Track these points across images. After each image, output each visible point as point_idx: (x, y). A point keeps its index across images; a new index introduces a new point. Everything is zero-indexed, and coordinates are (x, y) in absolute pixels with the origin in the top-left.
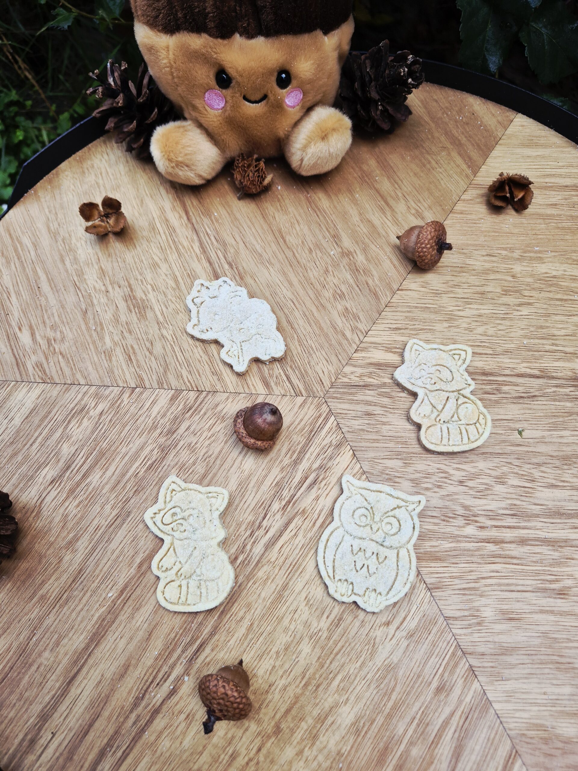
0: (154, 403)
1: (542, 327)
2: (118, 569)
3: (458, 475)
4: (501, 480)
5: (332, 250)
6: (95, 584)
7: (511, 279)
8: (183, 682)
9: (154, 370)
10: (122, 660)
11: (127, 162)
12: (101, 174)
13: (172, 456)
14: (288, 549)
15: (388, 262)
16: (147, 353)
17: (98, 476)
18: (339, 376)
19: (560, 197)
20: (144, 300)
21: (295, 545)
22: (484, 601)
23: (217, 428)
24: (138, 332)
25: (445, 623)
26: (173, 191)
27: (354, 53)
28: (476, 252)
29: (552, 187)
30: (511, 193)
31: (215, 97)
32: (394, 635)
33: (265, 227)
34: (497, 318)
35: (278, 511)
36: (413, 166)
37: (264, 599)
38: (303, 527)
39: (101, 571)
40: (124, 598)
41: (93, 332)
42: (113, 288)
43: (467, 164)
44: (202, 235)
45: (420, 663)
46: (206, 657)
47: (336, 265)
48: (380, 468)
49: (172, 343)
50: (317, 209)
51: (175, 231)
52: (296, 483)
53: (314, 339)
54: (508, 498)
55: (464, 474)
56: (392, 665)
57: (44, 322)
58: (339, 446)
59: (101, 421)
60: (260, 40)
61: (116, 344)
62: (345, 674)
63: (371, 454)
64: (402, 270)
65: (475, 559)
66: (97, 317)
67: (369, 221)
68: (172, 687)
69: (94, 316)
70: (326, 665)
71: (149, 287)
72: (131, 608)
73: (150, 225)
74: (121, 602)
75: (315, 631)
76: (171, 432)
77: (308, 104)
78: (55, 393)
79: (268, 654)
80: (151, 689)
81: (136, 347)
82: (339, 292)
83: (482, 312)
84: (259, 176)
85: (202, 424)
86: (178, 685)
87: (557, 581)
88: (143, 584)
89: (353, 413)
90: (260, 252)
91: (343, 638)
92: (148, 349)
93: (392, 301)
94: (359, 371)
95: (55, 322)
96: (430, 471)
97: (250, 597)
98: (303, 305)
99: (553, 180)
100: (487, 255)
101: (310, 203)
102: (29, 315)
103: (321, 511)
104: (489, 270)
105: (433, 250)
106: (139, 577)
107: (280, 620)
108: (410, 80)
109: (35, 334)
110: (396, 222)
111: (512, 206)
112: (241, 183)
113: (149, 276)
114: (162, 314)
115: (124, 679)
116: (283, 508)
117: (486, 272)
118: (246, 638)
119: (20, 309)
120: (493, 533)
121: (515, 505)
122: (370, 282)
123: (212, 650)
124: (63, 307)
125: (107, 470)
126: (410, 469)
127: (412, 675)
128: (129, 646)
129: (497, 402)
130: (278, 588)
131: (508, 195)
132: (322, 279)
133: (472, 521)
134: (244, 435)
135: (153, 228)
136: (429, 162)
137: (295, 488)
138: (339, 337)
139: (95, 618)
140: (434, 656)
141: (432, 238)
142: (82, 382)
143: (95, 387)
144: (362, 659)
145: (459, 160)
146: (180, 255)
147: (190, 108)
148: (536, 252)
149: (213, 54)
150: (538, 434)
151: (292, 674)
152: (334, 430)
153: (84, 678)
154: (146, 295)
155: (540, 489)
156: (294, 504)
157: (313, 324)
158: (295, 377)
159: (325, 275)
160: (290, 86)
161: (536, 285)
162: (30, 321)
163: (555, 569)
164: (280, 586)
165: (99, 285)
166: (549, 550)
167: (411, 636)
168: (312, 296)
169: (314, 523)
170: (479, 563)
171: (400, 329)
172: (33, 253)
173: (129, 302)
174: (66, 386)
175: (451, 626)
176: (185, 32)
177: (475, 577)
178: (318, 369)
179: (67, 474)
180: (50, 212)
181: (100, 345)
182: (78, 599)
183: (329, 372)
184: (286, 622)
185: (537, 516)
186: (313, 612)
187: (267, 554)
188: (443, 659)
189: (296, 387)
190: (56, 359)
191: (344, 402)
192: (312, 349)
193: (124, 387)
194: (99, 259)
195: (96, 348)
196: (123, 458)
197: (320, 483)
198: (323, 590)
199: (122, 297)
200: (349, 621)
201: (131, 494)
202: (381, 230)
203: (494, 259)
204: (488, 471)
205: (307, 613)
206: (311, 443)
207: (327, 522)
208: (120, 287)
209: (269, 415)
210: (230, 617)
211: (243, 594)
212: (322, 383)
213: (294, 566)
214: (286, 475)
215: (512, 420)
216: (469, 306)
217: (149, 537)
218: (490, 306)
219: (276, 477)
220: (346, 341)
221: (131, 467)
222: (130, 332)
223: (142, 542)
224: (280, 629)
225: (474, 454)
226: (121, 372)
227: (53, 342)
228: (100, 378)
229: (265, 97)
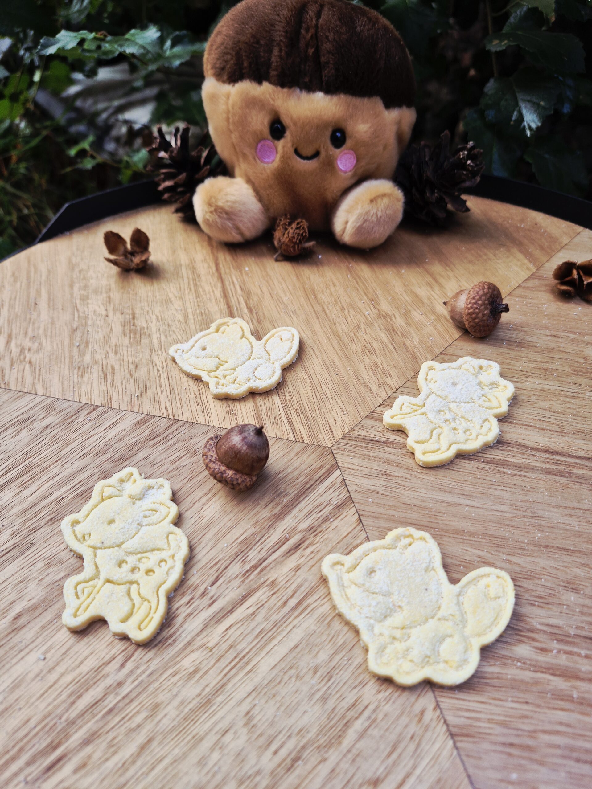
0: (114, 425)
4: (572, 586)
5: (367, 311)
7: (582, 361)
9: (129, 392)
14: (238, 632)
15: (432, 328)
16: (128, 375)
17: (13, 494)
18: (356, 428)
20: (143, 328)
21: (250, 629)
22: (545, 773)
23: (183, 462)
24: (125, 354)
26: (208, 248)
28: (538, 331)
30: (580, 277)
31: (266, 149)
33: (297, 284)
34: (565, 396)
35: (237, 576)
36: (468, 256)
37: (182, 703)
38: (267, 604)
41: (75, 348)
42: (115, 314)
43: (529, 260)
44: (227, 283)
47: (370, 324)
49: (160, 369)
50: (357, 277)
51: (199, 276)
52: (271, 544)
53: (330, 387)
57: (26, 333)
58: (340, 507)
59: (42, 434)
60: (319, 95)
61: (95, 362)
63: (384, 524)
64: (447, 337)
66: (85, 335)
67: (414, 292)
71: (154, 317)
73: (175, 269)
75: (250, 773)
77: (360, 172)
78: (5, 398)
81: (117, 367)
82: (369, 347)
83: (546, 387)
84: (298, 235)
85: (165, 455)
88: (11, 645)
89: (366, 471)
90: (286, 303)
92: (130, 372)
95: (38, 335)
96: (468, 558)
97: (161, 695)
98: (325, 354)
100: (552, 336)
101: (350, 271)
102: (14, 326)
103: (299, 587)
104: (553, 349)
106: (10, 633)
107: (197, 741)
108: (469, 162)
109: (11, 342)
112: (280, 241)
113: (158, 309)
114: (160, 341)
116: (244, 574)
117: (551, 350)
118: (134, 762)
119: (6, 319)
120: (563, 661)
122: (408, 343)
124: (53, 323)
125: (25, 488)
129: (565, 486)
130: (208, 690)
131: (576, 277)
132: (352, 334)
133: (529, 638)
135: (177, 273)
136: (486, 254)
137: (269, 550)
138: (362, 388)
142: (40, 391)
143: (52, 399)
145: (520, 256)
146: (198, 296)
147: (241, 160)
149: (271, 100)
152: (338, 485)
154: (147, 324)
156: (261, 571)
157: (332, 372)
158: (299, 421)
159: (355, 331)
160: (344, 147)
162: (12, 330)
164: (212, 685)
165: (101, 310)
168: (336, 347)
169: (285, 603)
170: (538, 706)
172: (44, 277)
173: (127, 328)
174: (21, 393)
178: (329, 417)
180: (78, 249)
181: (78, 360)
183: (343, 421)
184: (207, 744)
187: (204, 634)
189: (298, 432)
190: (21, 367)
191: (356, 457)
192: (327, 396)
193: (86, 404)
194: (110, 290)
195: (71, 362)
196: (52, 478)
197: (304, 549)
198: (278, 705)
199: (121, 322)
200: (309, 767)
201: (44, 521)
202: (426, 301)
203: (560, 340)
204: (553, 571)
205: (243, 738)
206: (303, 497)
207: (305, 604)
208: (122, 314)
209: (252, 434)
210: (120, 721)
211: (151, 689)
212: (332, 432)
213: (241, 660)
214: (260, 532)
215: (588, 510)
216: (529, 379)
217: (44, 581)
218: (557, 383)
219: (245, 531)
220: (369, 393)
221: (57, 490)
222: (116, 353)
223: (33, 586)
224: (194, 757)
225: (534, 545)
226: (89, 389)
227: (26, 351)
228: (63, 391)
229: (317, 154)
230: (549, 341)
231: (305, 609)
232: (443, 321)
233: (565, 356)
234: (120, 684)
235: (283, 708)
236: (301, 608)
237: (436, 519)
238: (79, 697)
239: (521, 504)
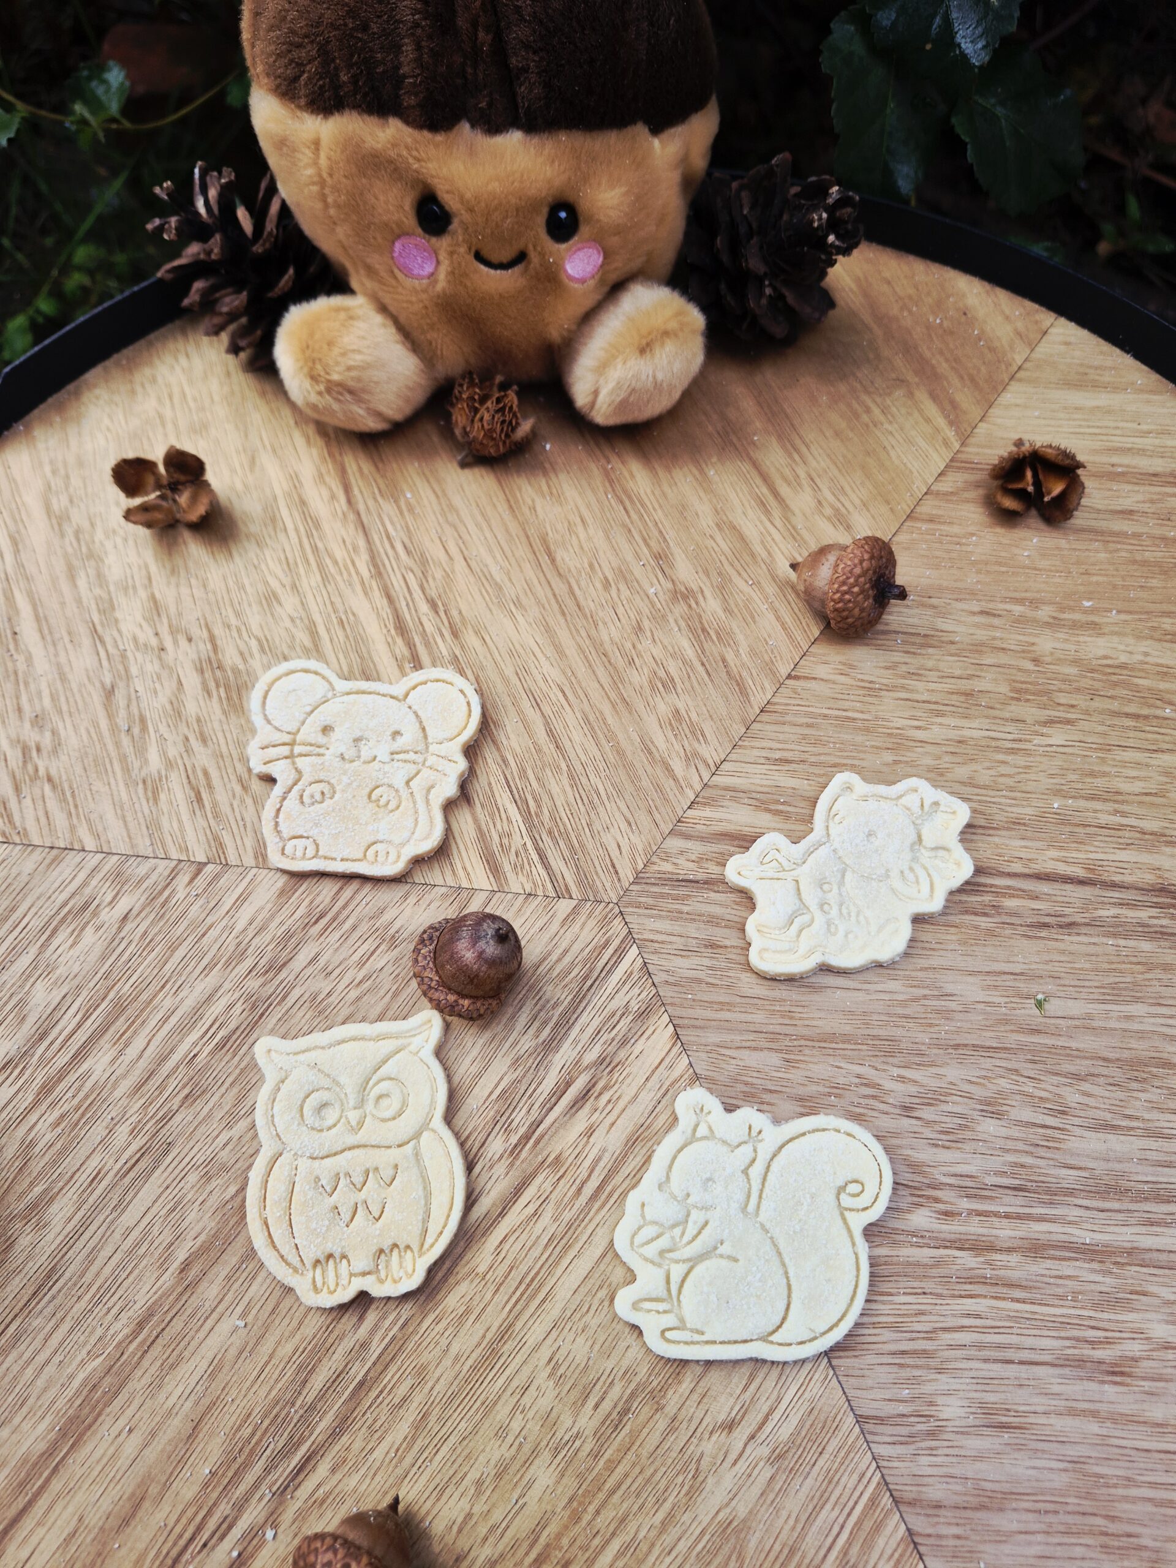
0: (242, 899)
1: (1092, 774)
2: (136, 1272)
3: (899, 1091)
4: (993, 1108)
5: (652, 585)
6: (83, 1304)
7: (1029, 666)
8: (263, 1542)
9: (249, 825)
10: (128, 1486)
11: (228, 374)
12: (171, 397)
13: (274, 1021)
14: (518, 1243)
15: (771, 616)
16: (238, 789)
17: (108, 1058)
18: (654, 859)
19: (1140, 497)
20: (239, 671)
21: (533, 1238)
22: (944, 1382)
23: (378, 961)
24: (222, 741)
25: (857, 1429)
26: (320, 442)
27: (717, 174)
28: (958, 605)
29: (1123, 474)
30: (1037, 483)
31: (415, 252)
32: (741, 1455)
33: (514, 528)
34: (998, 750)
35: (501, 1157)
36: (834, 417)
37: (457, 1358)
38: (553, 1196)
39: (98, 1274)
40: (145, 1340)
41: (123, 735)
42: (176, 642)
43: (947, 417)
44: (376, 537)
45: (797, 1520)
46: (319, 1486)
47: (659, 618)
48: (731, 1068)
50: (625, 498)
51: (317, 525)
52: (545, 1095)
53: (603, 775)
54: (1008, 1151)
55: (913, 1089)
56: (735, 1524)
57: (20, 710)
58: (643, 1014)
59: (122, 934)
60: (514, 138)
61: (171, 765)
62: (628, 1539)
63: (713, 1038)
64: (799, 636)
65: (929, 1286)
66: (134, 703)
67: (734, 528)
68: (235, 1554)
69: (129, 700)
70: (587, 1517)
71: (254, 643)
72: (158, 1363)
73: (265, 509)
74: (136, 1349)
75: (566, 1438)
76: (275, 967)
77: (613, 277)
78: (29, 866)
79: (458, 1484)
80: (187, 1556)
81: (213, 773)
83: (967, 733)
84: (503, 422)
85: (344, 953)
86: (250, 1549)
87: (1108, 1342)
88: (189, 1311)
89: (679, 942)
90: (498, 580)
91: (628, 1457)
92: (240, 780)
93: (774, 700)
94: (696, 848)
95: (43, 710)
96: (841, 1080)
97: (426, 1353)
98: (585, 701)
99: (1126, 460)
100: (982, 613)
101: (611, 482)
103: (597, 1161)
104: (982, 644)
105: (866, 598)
106: (181, 1294)
107: (489, 1408)
108: (831, 238)
110: (794, 535)
111: (1039, 510)
112: (466, 433)
113: (255, 619)
115: (128, 1530)
116: (512, 1152)
117: (978, 648)
118: (410, 1447)
120: (974, 1228)
121: (1023, 1166)
122: (730, 657)
123: (333, 1470)
124: (63, 678)
125: (126, 1046)
126: (796, 1075)
127: (777, 1547)
128: (146, 1452)
129: (990, 933)
130: (489, 1336)
131: (1030, 489)
132: (629, 646)
133: (928, 1197)
134: (433, 984)
135: (273, 519)
136: (868, 410)
137: (543, 1105)
138: (659, 772)
139: (76, 1383)
140: (828, 1506)
141: (864, 573)
142: (90, 845)
143: (116, 858)
144: (667, 1505)
145: (931, 409)
146: (325, 578)
147: (362, 272)
148: (1086, 611)
149: (411, 161)
150: (1076, 1008)
151: (509, 1534)
152: (635, 976)
153: (38, 1524)
154: (245, 660)
155: (1078, 1131)
156: (537, 1142)
157: (603, 741)
158: (557, 854)
159: (634, 637)
160: (576, 238)
161: (1086, 683)
163: (1105, 1316)
164: (494, 1329)
165: (146, 635)
166: (1094, 1271)
167: (779, 1457)
168: (603, 681)
169: (579, 1189)
170: (939, 1295)
171: (788, 761)
173: (208, 674)
174: (55, 852)
175: (870, 1437)
176: (355, 114)
177: (927, 1327)
178: (608, 839)
179: (40, 1051)
180: (54, 472)
181: (137, 764)
182: (41, 1336)
183: (632, 847)
184: (502, 1412)
185: (1070, 1192)
186: (563, 1394)
187: (469, 1254)
188: (849, 1515)
189: (559, 878)
190: (37, 792)
191: (660, 917)
192: (599, 795)
193: (180, 861)
194: (150, 579)
195: (127, 770)
196: (165, 1020)
197: (597, 1097)
198: (590, 1343)
199: (193, 661)
200: (643, 1417)
201: (177, 1101)
202: (758, 548)
203: (996, 621)
204: (967, 1087)
205: (551, 1394)
206: (583, 1005)
207: (609, 1189)
208: (190, 640)
209: (492, 942)
210: (378, 1397)
211: (411, 1345)
212: (617, 872)
213: (529, 1285)
214: (524, 1076)
215: (1022, 974)
216: (939, 720)
217: (208, 1204)
218: (985, 723)
219: (502, 1079)
220: (671, 781)
221: (181, 1041)
222: (204, 741)
223: (193, 1214)
224: (488, 1429)
225: (938, 1046)
226: (175, 825)
227: (34, 753)
228: (130, 837)
229: (521, 257)
230: (977, 626)
231: (610, 1195)
232: (792, 597)
233: (1003, 659)
234: (364, 1345)
235: (597, 1347)
236: (603, 1197)
237: (791, 1018)
238: (311, 1372)
239: (919, 974)
